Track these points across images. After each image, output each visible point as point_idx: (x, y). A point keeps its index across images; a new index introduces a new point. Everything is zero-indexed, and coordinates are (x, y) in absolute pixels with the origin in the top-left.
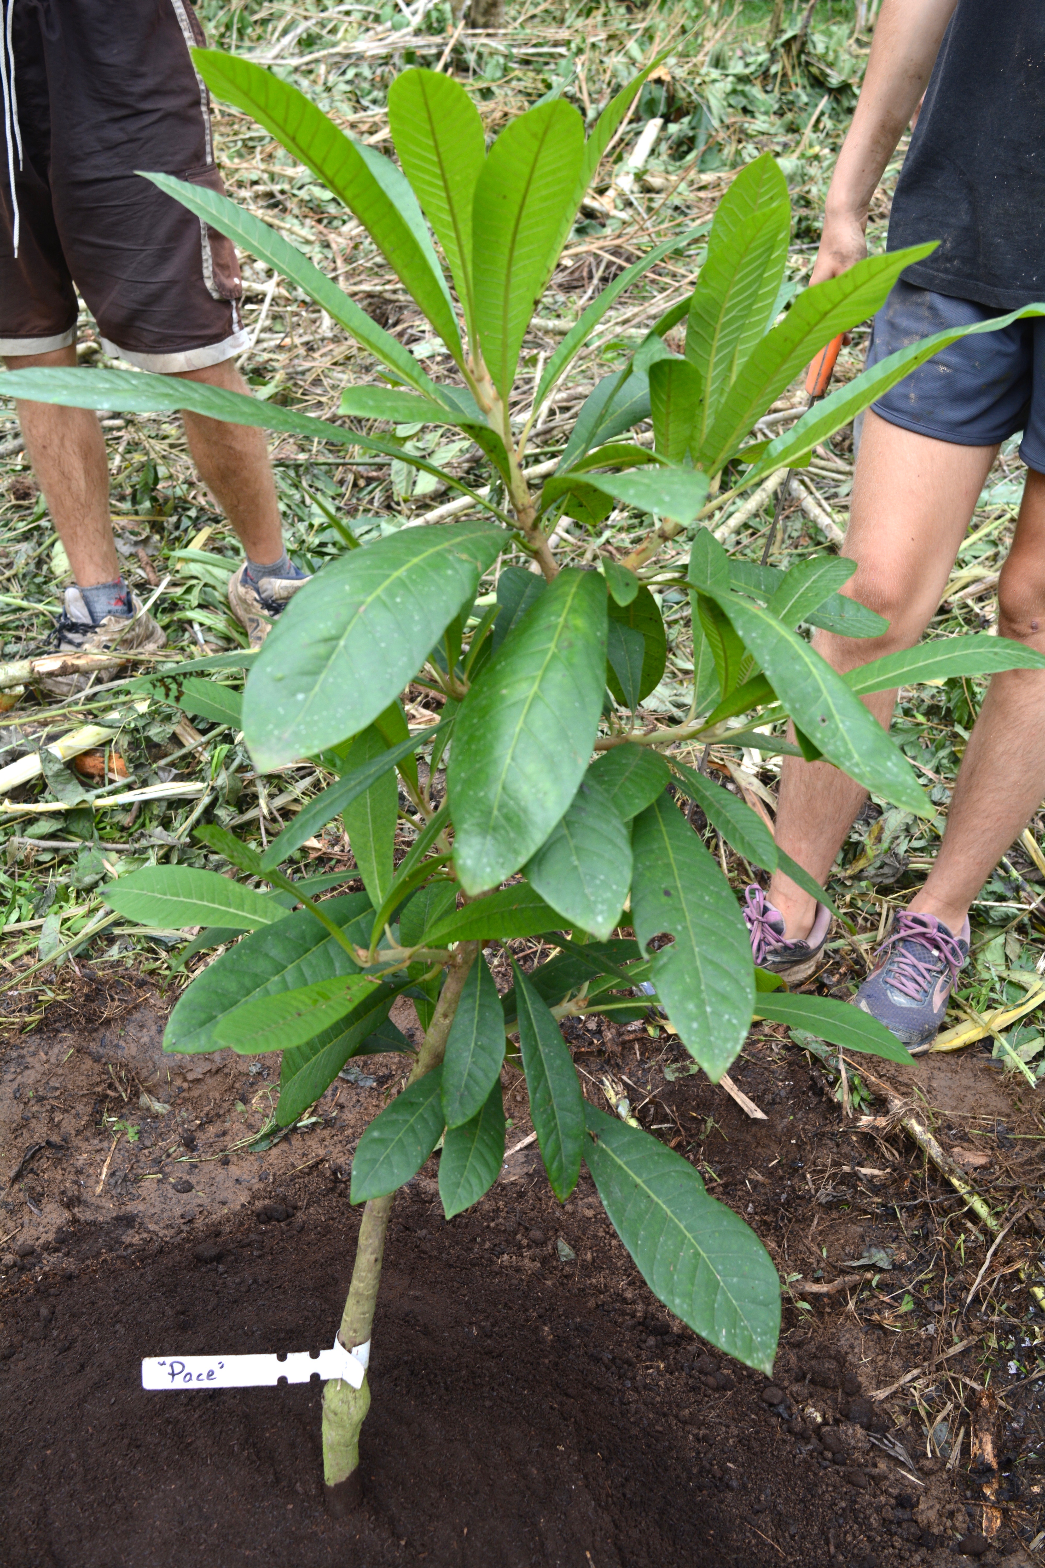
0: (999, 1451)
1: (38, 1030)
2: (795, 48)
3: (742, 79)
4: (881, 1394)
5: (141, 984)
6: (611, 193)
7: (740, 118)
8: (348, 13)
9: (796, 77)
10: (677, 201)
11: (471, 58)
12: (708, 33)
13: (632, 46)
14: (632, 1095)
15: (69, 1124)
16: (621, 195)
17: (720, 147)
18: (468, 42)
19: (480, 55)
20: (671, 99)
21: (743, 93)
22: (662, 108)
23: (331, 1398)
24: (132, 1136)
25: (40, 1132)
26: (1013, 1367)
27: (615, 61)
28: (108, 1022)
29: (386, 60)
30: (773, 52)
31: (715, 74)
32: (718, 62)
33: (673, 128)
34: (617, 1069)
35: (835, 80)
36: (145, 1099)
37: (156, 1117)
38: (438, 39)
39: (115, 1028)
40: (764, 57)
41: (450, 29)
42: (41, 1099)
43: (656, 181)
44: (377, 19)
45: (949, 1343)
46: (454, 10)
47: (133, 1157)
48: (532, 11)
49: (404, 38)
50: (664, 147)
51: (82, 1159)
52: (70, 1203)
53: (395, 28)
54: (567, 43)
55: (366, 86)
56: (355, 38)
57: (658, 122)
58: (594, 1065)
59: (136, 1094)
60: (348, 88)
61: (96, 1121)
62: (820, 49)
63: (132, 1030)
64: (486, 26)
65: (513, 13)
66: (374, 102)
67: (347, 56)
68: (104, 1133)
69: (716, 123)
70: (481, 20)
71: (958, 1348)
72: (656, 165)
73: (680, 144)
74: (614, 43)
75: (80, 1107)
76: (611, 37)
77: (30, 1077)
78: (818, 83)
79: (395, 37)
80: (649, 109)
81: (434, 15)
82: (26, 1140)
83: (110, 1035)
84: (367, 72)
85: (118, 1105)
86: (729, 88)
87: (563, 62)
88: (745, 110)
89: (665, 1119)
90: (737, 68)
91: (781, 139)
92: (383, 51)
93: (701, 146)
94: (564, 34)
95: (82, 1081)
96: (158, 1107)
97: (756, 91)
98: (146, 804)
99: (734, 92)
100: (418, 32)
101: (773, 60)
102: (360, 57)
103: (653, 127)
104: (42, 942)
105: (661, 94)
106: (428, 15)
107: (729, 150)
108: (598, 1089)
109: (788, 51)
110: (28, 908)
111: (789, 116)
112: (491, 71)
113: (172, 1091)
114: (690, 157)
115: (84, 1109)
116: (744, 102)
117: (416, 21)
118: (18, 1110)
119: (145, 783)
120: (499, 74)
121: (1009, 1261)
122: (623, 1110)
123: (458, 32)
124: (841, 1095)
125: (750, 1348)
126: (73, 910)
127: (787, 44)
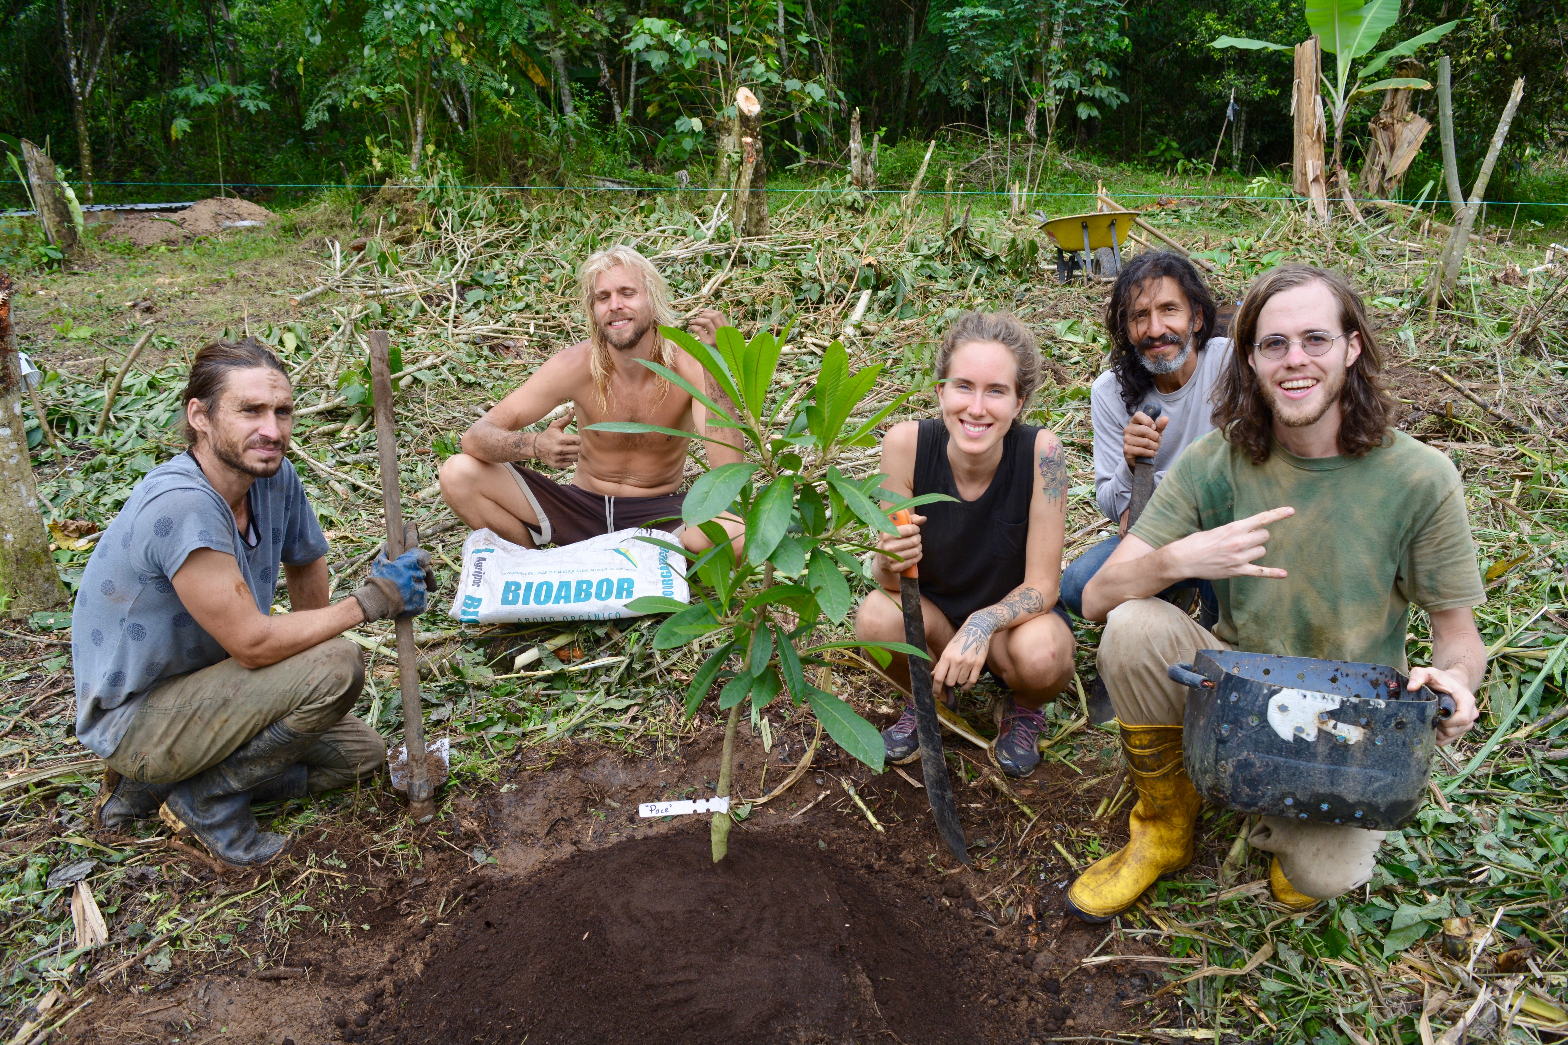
0: (1036, 910)
1: (553, 768)
2: (960, 235)
3: (927, 258)
4: (981, 899)
5: (602, 747)
6: (841, 338)
7: (927, 283)
8: (663, 231)
9: (962, 254)
10: (884, 339)
11: (748, 255)
12: (906, 228)
13: (856, 241)
14: (855, 784)
15: (571, 811)
16: (848, 338)
17: (912, 303)
18: (746, 245)
19: (754, 253)
20: (878, 276)
21: (928, 266)
22: (873, 282)
23: (715, 821)
24: (602, 817)
25: (557, 813)
26: (1042, 876)
27: (844, 251)
28: (586, 764)
29: (692, 261)
30: (946, 240)
31: (910, 255)
32: (913, 248)
33: (881, 293)
34: (848, 773)
35: (988, 254)
36: (608, 801)
37: (614, 809)
38: (725, 245)
39: (591, 767)
40: (941, 242)
41: (733, 239)
42: (557, 799)
43: (872, 328)
44: (684, 234)
45: (1013, 871)
46: (735, 226)
47: (604, 826)
48: (788, 219)
49: (702, 246)
50: (876, 306)
51: (579, 827)
52: (575, 843)
53: (695, 239)
54: (812, 241)
55: (679, 278)
56: (670, 248)
57: (870, 291)
58: (836, 771)
59: (603, 798)
60: (668, 281)
61: (584, 811)
62: (977, 236)
63: (599, 768)
64: (757, 234)
65: (775, 221)
66: (686, 290)
67: (665, 260)
68: (588, 816)
69: (909, 288)
70: (753, 230)
71: (1017, 873)
72: (871, 317)
73: (886, 303)
74: (844, 239)
75: (576, 803)
76: (840, 236)
77: (550, 789)
78: (977, 256)
79: (697, 245)
80: (865, 283)
81: (722, 229)
82: (551, 817)
83: (588, 770)
84: (679, 269)
85: (594, 803)
86: (919, 264)
87: (810, 254)
88: (930, 277)
89: (873, 794)
90: (924, 251)
91: (955, 294)
92: (690, 255)
93: (899, 303)
94: (809, 236)
95: (576, 791)
96: (615, 805)
97: (937, 264)
98: (595, 669)
99: (922, 266)
100: (711, 241)
101: (946, 244)
102: (674, 259)
103: (865, 296)
104: (548, 734)
105: (872, 273)
106: (718, 229)
107: (919, 303)
108: (839, 783)
109: (956, 238)
110: (539, 720)
111: (960, 279)
112: (762, 263)
113: (620, 797)
114: (893, 311)
115: (578, 804)
116: (929, 272)
117: (710, 233)
118: (546, 803)
119: (594, 658)
120: (767, 265)
121: (1040, 830)
122: (852, 792)
123: (738, 241)
124: (961, 774)
125: (873, 762)
126: (561, 719)
127: (955, 234)
